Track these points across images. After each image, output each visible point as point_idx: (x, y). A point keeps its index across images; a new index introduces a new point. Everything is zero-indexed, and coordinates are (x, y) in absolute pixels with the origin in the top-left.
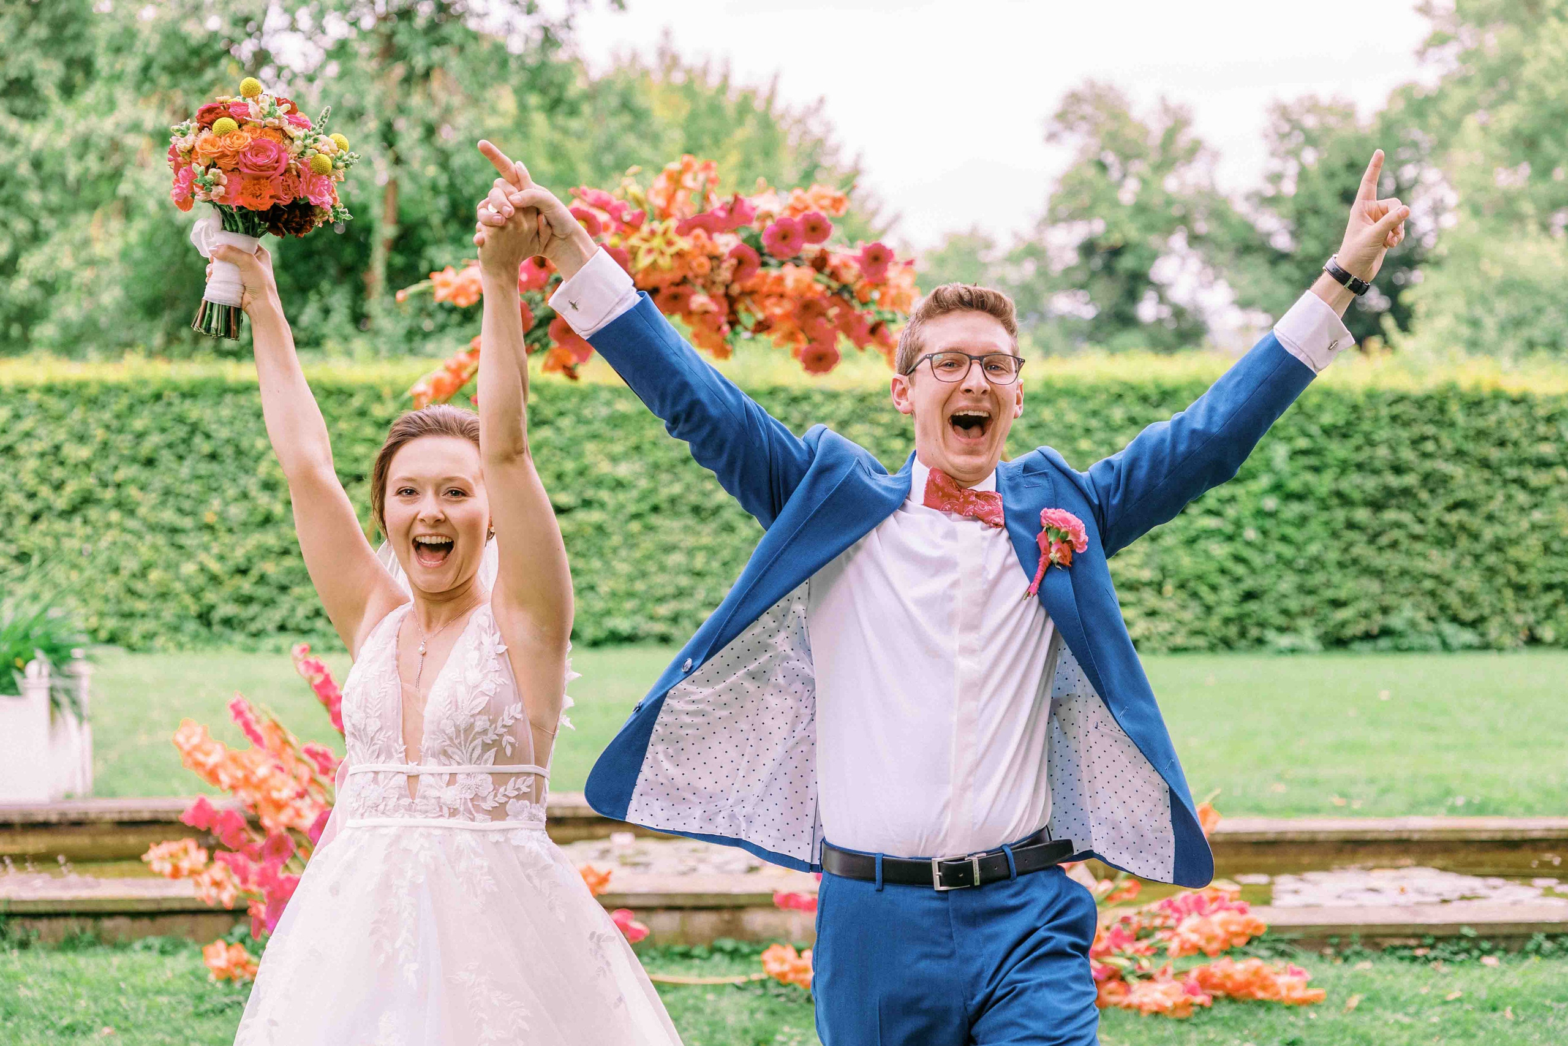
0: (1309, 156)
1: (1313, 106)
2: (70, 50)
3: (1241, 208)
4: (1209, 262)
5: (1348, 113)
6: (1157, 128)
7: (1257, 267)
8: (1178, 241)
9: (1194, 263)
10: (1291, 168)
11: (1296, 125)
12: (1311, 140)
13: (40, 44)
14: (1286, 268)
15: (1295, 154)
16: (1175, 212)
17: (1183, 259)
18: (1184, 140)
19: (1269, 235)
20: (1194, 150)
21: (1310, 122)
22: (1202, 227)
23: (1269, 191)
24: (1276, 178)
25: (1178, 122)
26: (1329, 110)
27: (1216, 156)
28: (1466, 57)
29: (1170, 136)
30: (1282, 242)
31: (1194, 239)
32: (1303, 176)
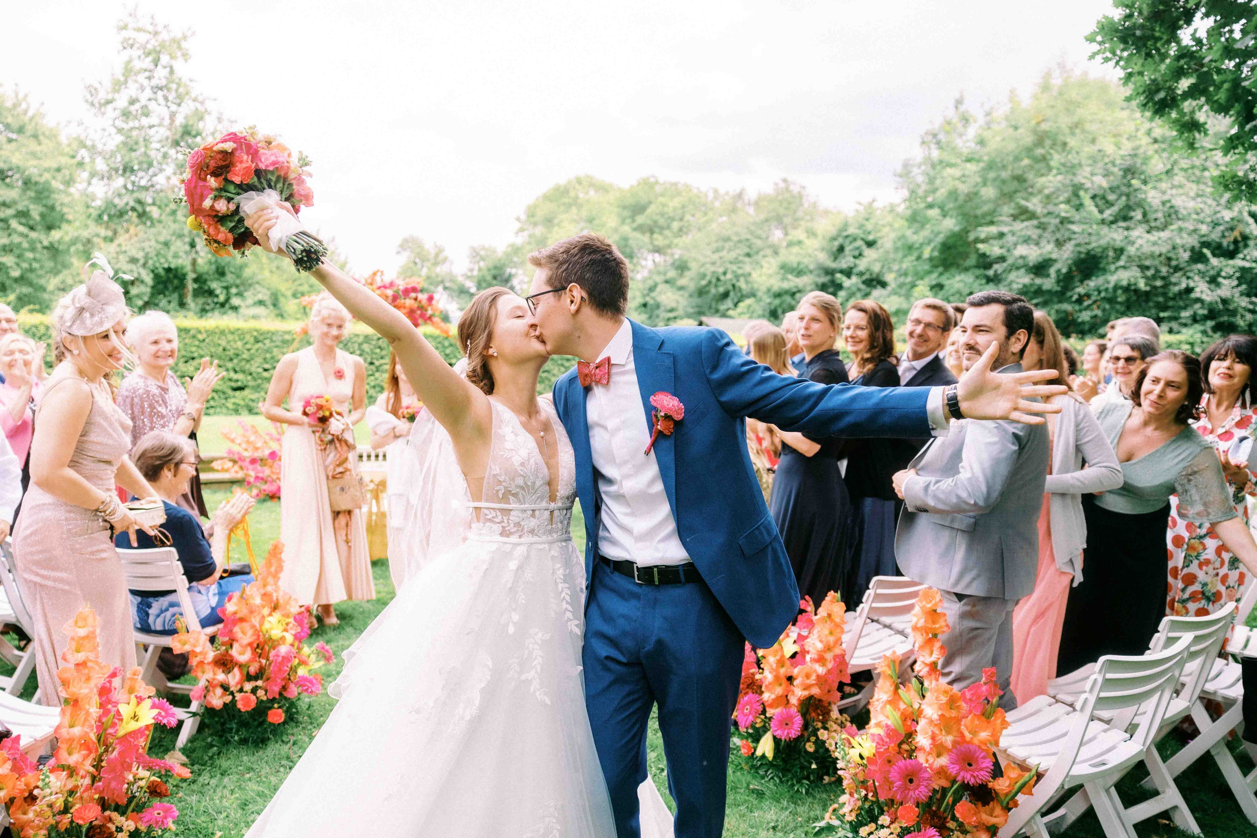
0: (482, 264)
1: (484, 248)
2: (44, 202)
3: (460, 279)
5: (494, 252)
6: (433, 252)
8: (440, 288)
10: (476, 267)
11: (478, 254)
12: (483, 259)
13: (30, 198)
15: (478, 263)
16: (439, 279)
17: (443, 294)
18: (441, 257)
19: (469, 287)
20: (445, 260)
21: (482, 253)
22: (448, 284)
23: (469, 274)
24: (472, 270)
25: (440, 251)
27: (452, 262)
28: (530, 236)
29: (437, 255)
31: (445, 288)
32: (480, 270)
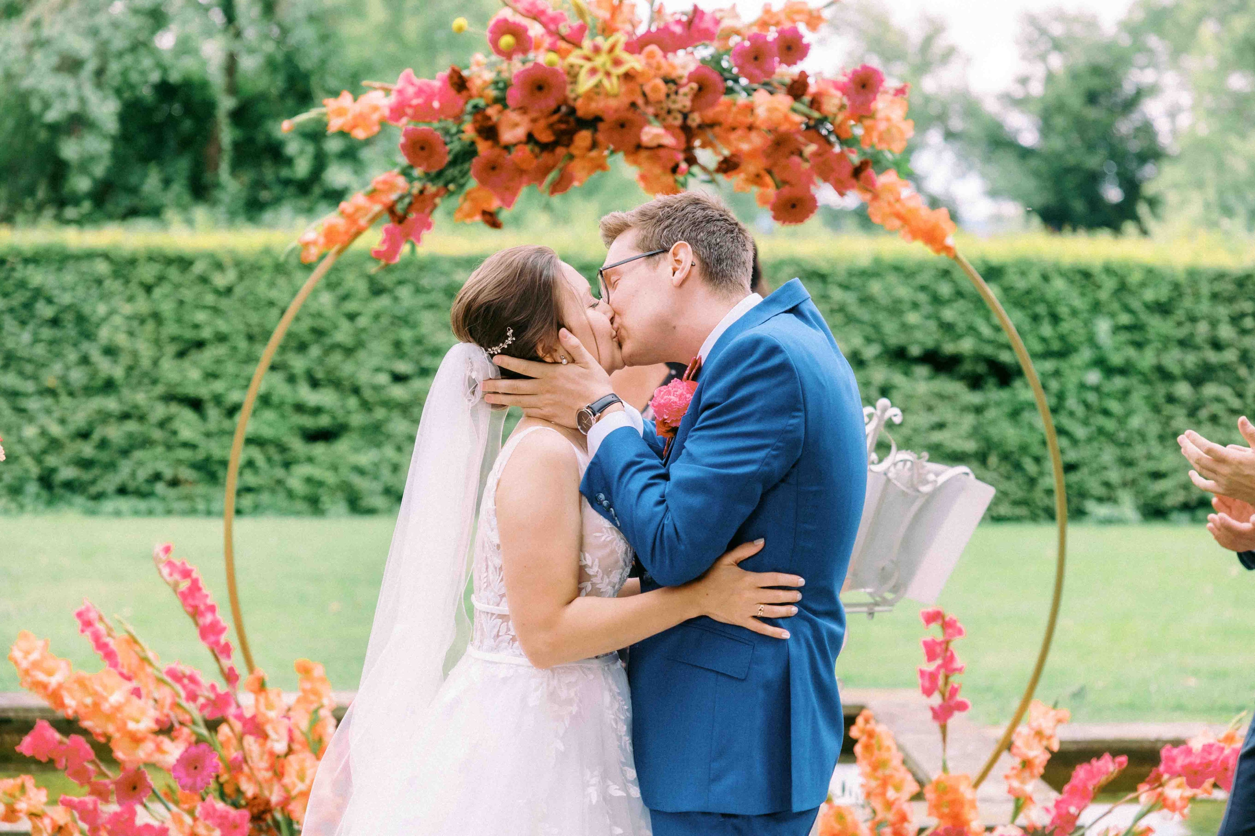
0: (1056, 61)
1: (1061, 17)
3: (992, 107)
4: (962, 157)
5: (1092, 24)
6: (916, 35)
7: (1009, 162)
8: (934, 137)
9: (949, 157)
10: (1039, 72)
11: (1043, 32)
12: (1057, 46)
14: (1034, 163)
15: (1043, 57)
16: (934, 110)
17: (939, 153)
18: (941, 43)
19: (1018, 131)
20: (949, 54)
21: (1057, 30)
22: (956, 124)
23: (1018, 92)
24: (1024, 81)
25: (935, 29)
26: (1075, 19)
27: (968, 60)
29: (928, 42)
30: (1029, 137)
31: (950, 136)
32: (1050, 78)
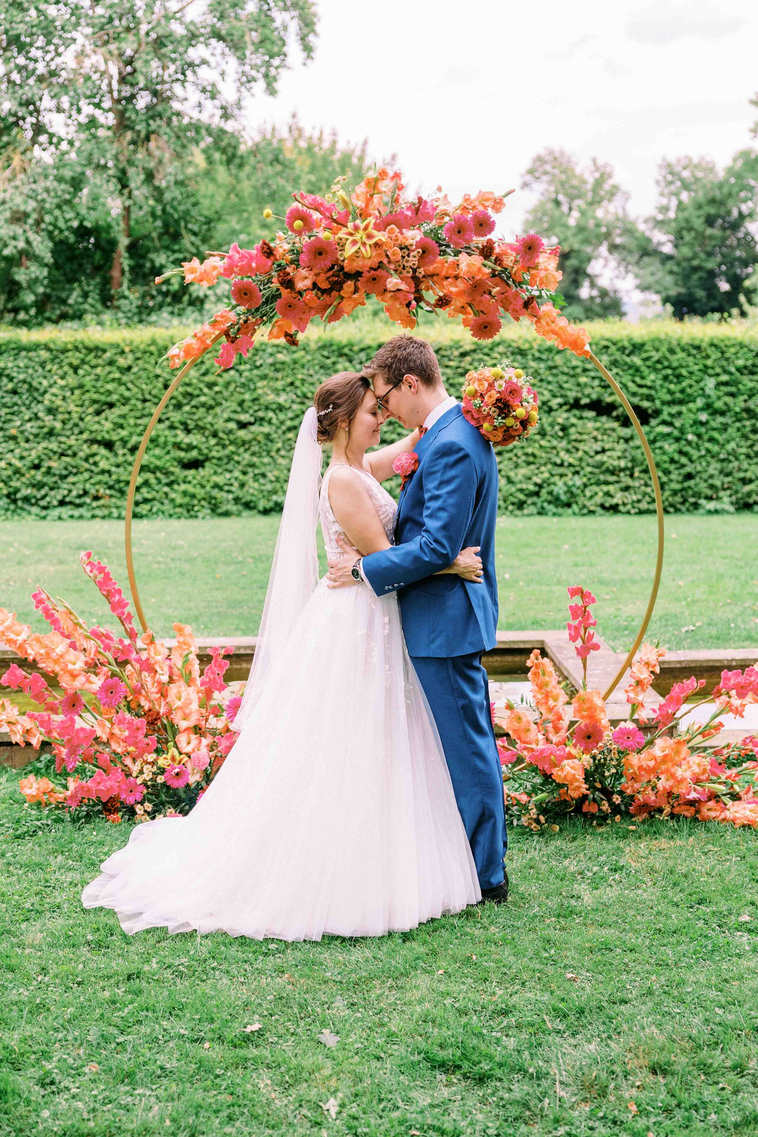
0: (685, 196)
1: (688, 164)
3: (642, 227)
4: (622, 262)
5: (711, 169)
6: (591, 180)
7: (653, 264)
8: (603, 249)
9: (613, 264)
10: (674, 203)
12: (686, 186)
14: (670, 265)
15: (677, 194)
16: (603, 230)
17: (606, 259)
18: (607, 186)
19: (660, 244)
21: (686, 174)
22: (618, 241)
23: (660, 217)
24: (664, 209)
25: (604, 176)
26: (699, 166)
27: (627, 197)
29: (599, 184)
30: (667, 249)
31: (613, 248)
32: (680, 207)
